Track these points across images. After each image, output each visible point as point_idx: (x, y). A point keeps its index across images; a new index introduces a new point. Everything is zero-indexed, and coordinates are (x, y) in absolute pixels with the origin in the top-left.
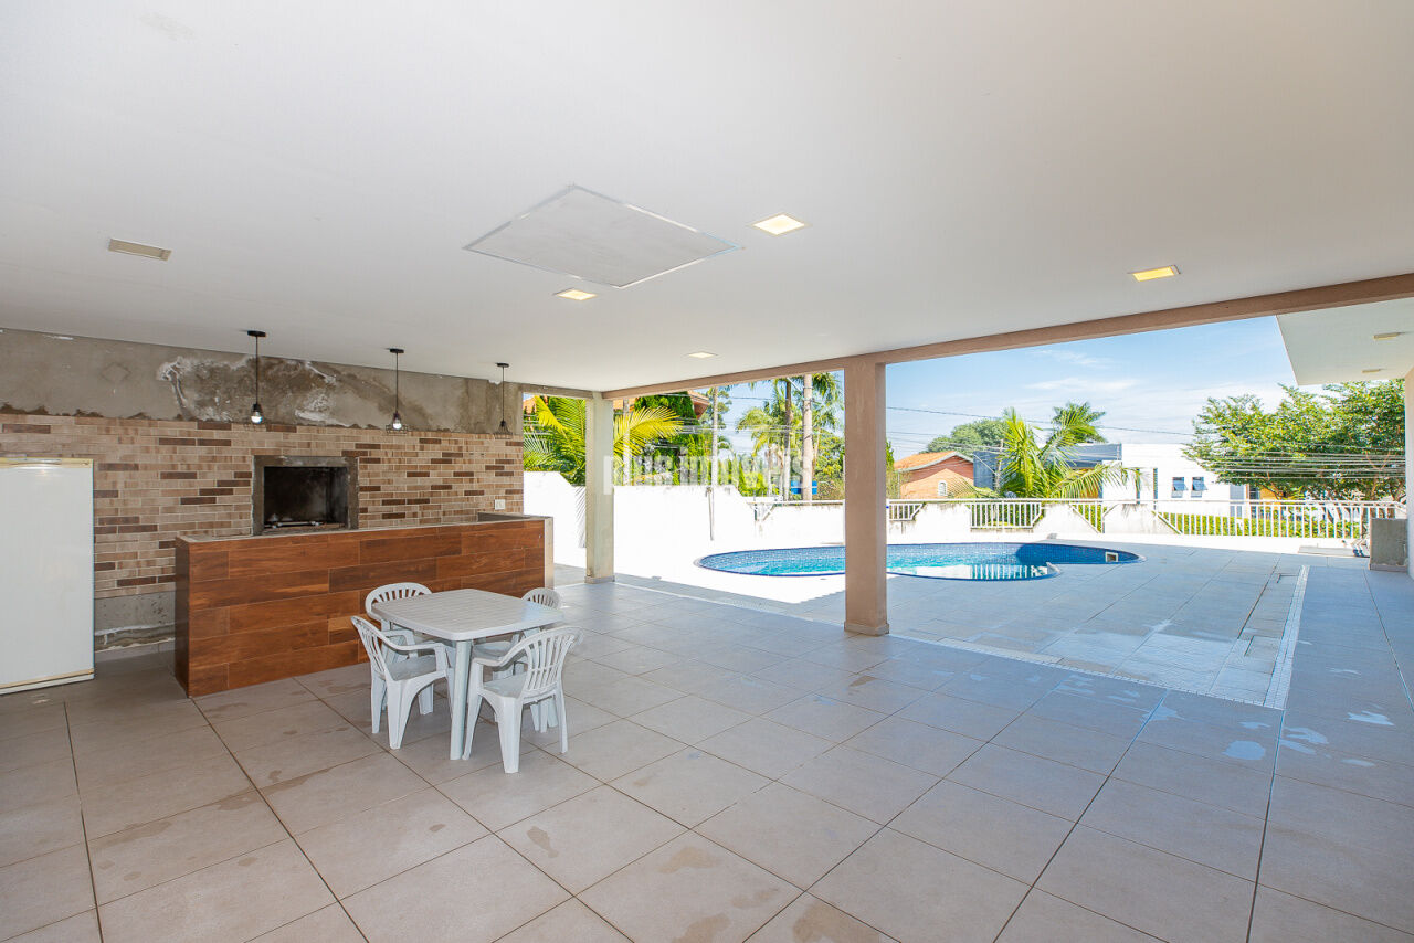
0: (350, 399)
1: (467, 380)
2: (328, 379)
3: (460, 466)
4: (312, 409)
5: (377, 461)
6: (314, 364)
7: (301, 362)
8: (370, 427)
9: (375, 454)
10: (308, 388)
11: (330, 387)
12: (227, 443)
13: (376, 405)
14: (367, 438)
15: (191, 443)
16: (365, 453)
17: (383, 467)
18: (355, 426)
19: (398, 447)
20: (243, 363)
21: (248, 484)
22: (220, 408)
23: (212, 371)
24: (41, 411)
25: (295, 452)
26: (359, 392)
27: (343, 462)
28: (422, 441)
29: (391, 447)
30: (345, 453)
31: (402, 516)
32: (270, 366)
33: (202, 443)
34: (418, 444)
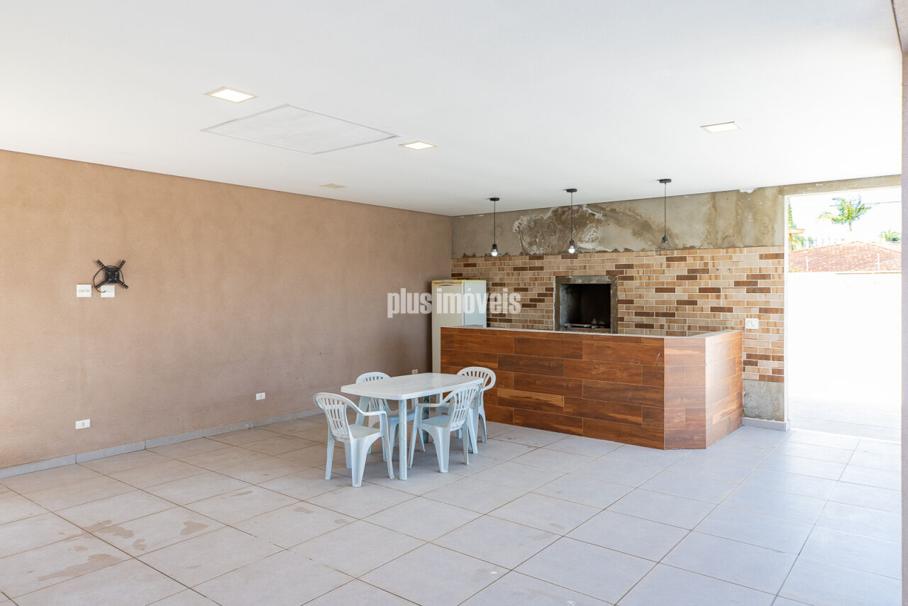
0: (612, 229)
1: (714, 195)
2: (598, 216)
3: (705, 282)
4: (588, 240)
5: (631, 278)
6: (589, 205)
7: (580, 206)
8: (627, 250)
9: (629, 272)
10: (585, 225)
11: (599, 221)
12: (542, 268)
13: (630, 231)
14: (623, 261)
15: (524, 269)
16: (621, 272)
17: (636, 283)
18: (616, 251)
19: (648, 266)
20: (549, 214)
21: (551, 295)
22: (539, 245)
23: (535, 222)
24: (474, 256)
25: (577, 273)
26: (618, 222)
27: (606, 280)
28: (669, 259)
29: (642, 266)
30: (608, 273)
31: (651, 326)
32: (564, 213)
33: (531, 269)
34: (665, 263)
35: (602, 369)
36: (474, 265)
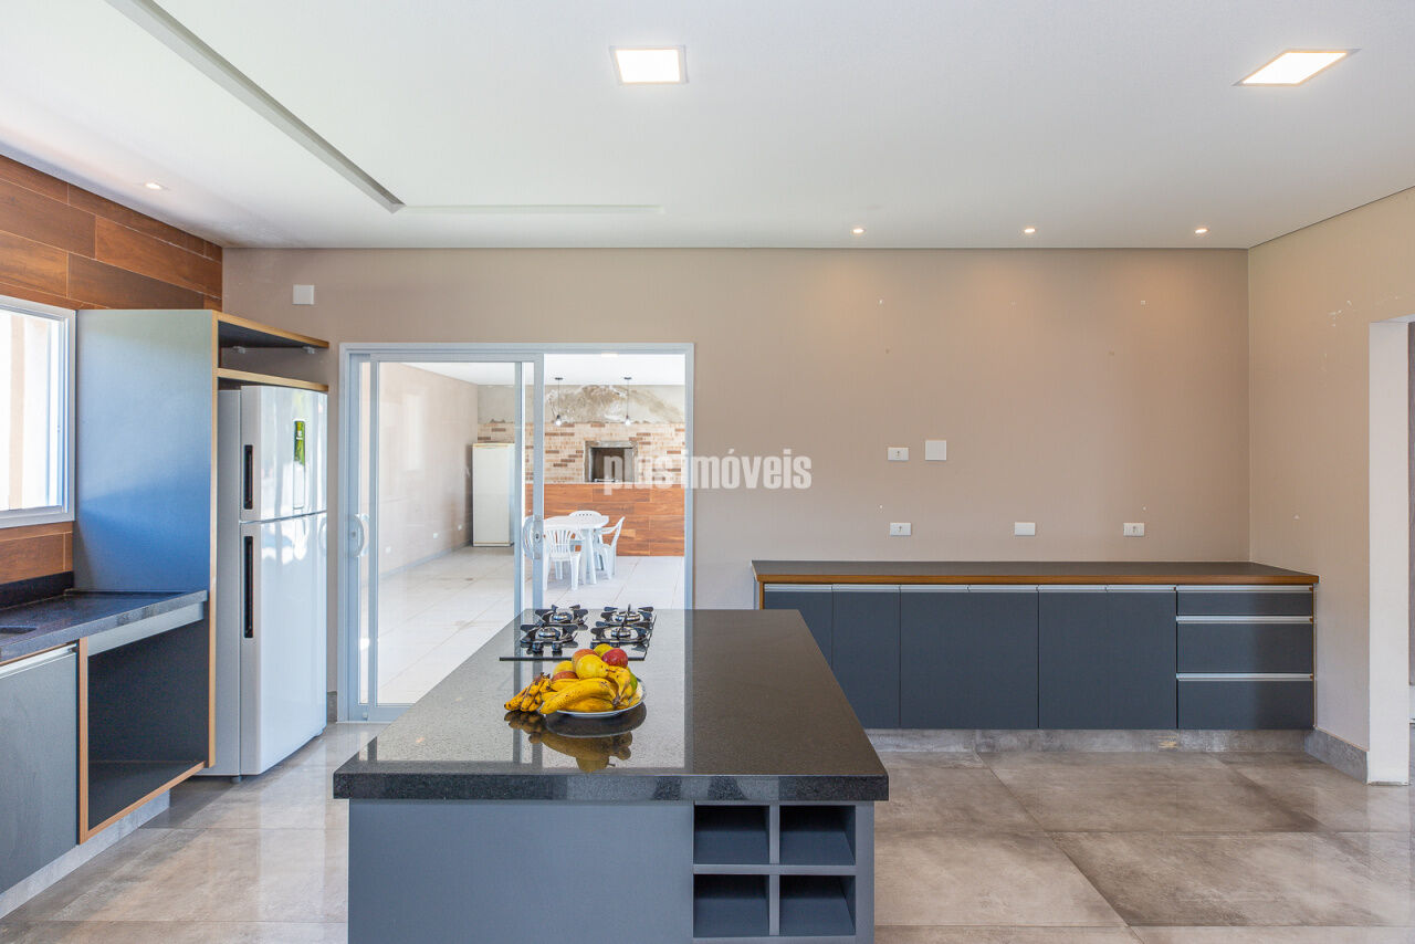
0: (633, 406)
2: (622, 395)
4: (613, 413)
5: (649, 443)
6: (615, 386)
7: (607, 386)
8: (645, 422)
9: (647, 439)
10: (611, 401)
11: (623, 399)
12: (572, 434)
13: (648, 408)
14: (643, 430)
15: (555, 434)
16: (640, 440)
17: (651, 447)
18: (636, 422)
19: (662, 435)
20: (580, 390)
21: (581, 457)
22: (569, 415)
23: (566, 396)
24: (503, 422)
25: (603, 439)
26: (638, 400)
27: (629, 444)
28: (677, 430)
29: (657, 434)
30: (631, 439)
32: (592, 390)
33: (562, 434)
34: (674, 433)
35: (665, 507)
36: (504, 430)
